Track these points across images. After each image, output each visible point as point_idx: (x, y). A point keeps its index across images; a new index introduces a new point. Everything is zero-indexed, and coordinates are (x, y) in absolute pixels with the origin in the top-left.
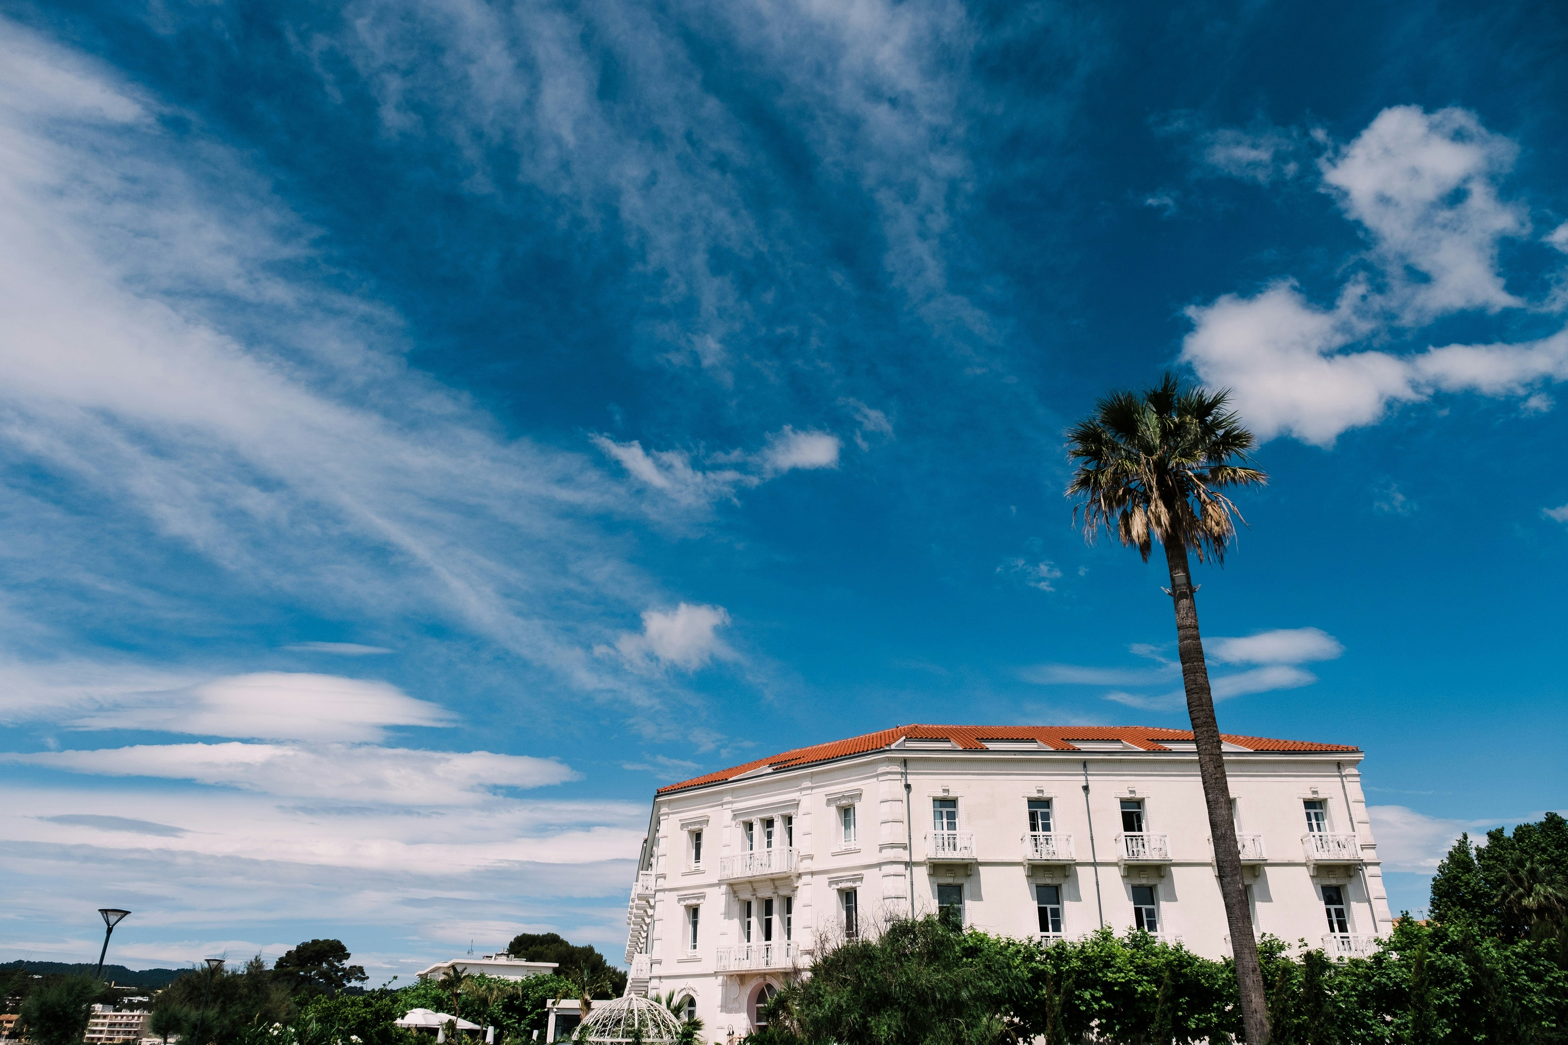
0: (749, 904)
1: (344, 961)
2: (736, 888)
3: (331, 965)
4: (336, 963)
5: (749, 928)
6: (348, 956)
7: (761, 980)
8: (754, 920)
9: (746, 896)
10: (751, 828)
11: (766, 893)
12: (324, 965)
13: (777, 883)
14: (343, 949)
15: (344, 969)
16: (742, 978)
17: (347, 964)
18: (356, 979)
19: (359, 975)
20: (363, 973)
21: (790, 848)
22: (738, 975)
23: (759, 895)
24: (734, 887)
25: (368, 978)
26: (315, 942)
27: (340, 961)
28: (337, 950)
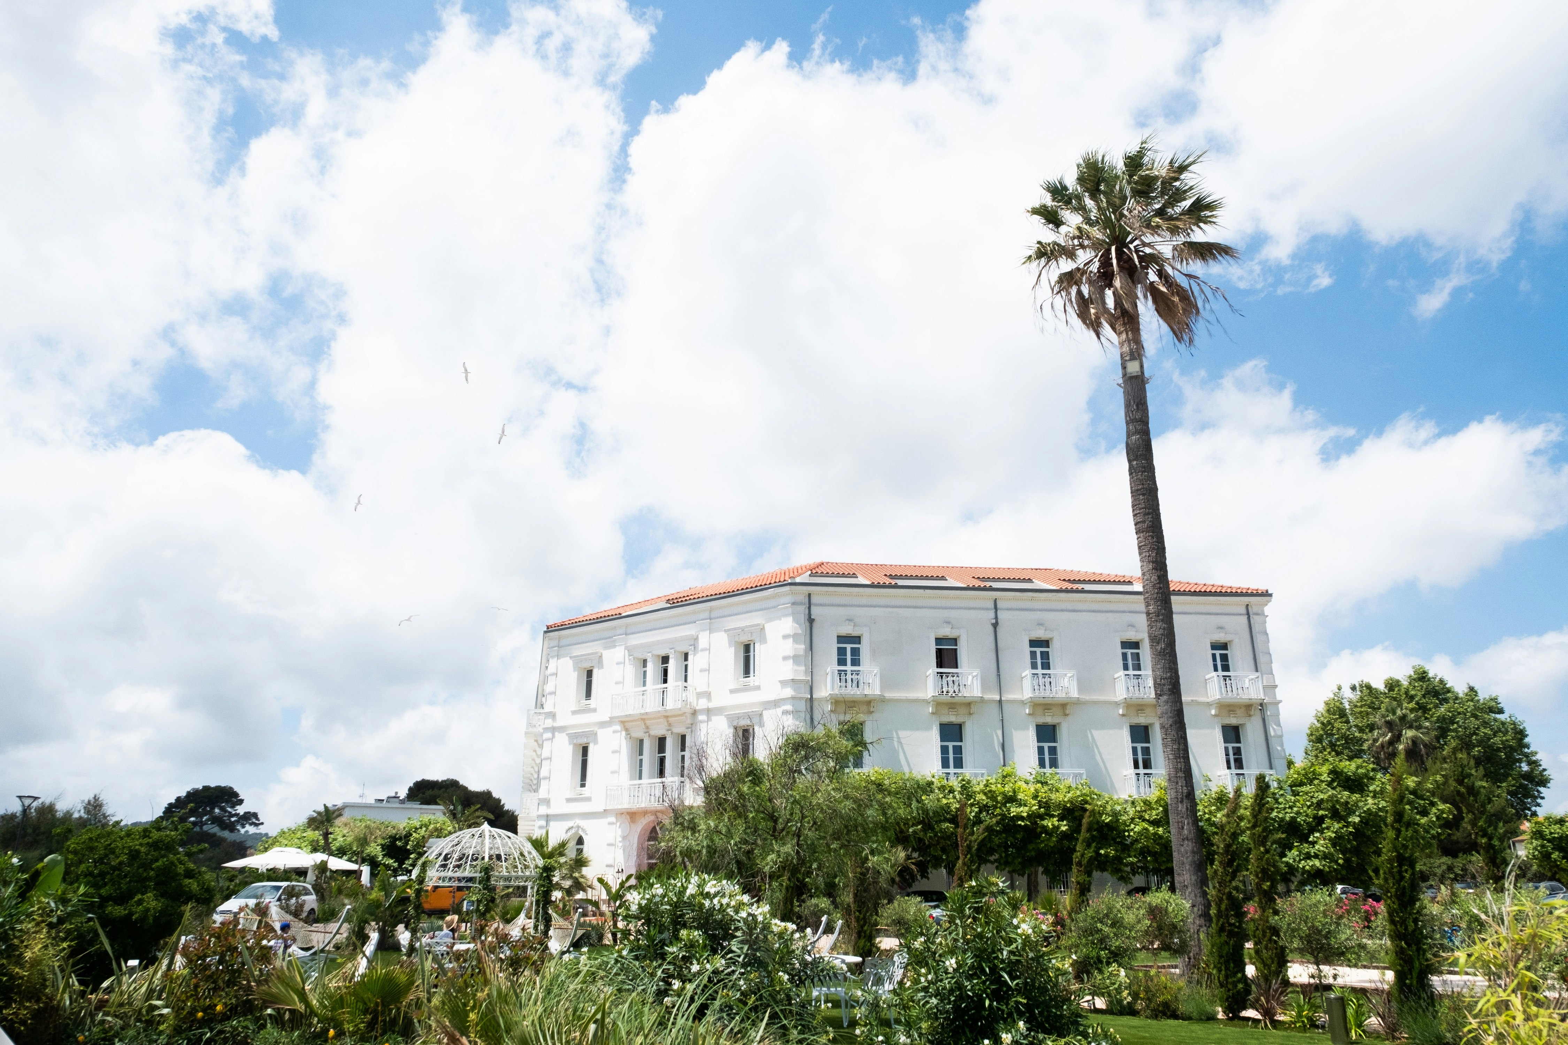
0: (641, 741)
1: (238, 807)
2: (628, 725)
3: (223, 809)
4: (229, 809)
5: (641, 766)
6: (241, 802)
7: (652, 818)
8: (646, 757)
9: (639, 734)
10: (645, 665)
11: (660, 731)
12: (217, 811)
13: (671, 719)
14: (236, 795)
15: (237, 815)
16: (632, 816)
17: (241, 810)
18: (251, 824)
19: (254, 820)
20: (257, 819)
21: (685, 684)
22: (628, 813)
23: (652, 733)
24: (625, 723)
25: (262, 824)
26: (206, 788)
27: (233, 807)
28: (228, 796)
